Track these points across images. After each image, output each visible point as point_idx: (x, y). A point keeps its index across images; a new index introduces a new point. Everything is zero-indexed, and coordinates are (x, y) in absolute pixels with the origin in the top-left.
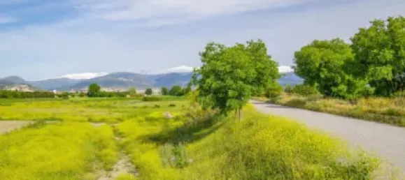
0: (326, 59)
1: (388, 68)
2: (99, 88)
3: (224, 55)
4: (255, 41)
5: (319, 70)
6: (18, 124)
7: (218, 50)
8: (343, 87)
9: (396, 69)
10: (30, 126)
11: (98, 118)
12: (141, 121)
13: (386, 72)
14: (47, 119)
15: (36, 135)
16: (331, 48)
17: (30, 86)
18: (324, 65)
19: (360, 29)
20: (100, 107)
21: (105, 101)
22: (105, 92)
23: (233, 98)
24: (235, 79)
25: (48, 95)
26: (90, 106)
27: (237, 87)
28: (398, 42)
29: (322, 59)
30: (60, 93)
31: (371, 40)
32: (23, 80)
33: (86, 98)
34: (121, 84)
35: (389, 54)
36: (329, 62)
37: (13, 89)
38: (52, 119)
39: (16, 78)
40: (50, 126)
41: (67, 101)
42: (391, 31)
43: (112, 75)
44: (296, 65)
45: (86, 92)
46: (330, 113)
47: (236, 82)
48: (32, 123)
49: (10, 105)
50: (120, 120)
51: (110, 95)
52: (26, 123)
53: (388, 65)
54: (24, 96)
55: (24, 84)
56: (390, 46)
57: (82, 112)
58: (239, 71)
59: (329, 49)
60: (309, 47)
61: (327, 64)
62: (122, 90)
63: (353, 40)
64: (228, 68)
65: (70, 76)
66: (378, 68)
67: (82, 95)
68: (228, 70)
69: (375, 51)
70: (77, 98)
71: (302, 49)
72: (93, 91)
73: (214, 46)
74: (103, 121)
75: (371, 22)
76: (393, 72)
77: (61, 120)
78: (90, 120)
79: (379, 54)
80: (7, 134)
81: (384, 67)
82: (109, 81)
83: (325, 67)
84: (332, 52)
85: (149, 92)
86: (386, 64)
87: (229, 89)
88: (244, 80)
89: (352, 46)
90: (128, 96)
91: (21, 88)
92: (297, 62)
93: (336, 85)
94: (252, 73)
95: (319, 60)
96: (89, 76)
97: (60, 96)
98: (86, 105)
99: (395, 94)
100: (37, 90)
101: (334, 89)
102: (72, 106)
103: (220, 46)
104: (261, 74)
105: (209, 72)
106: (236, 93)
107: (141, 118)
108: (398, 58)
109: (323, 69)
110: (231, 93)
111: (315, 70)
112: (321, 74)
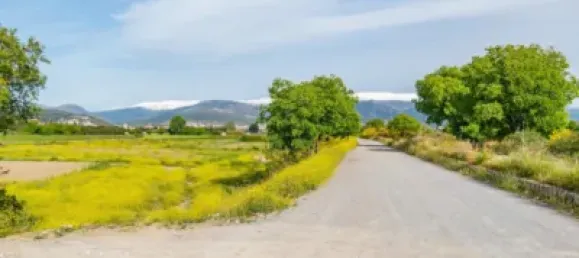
1: (496, 106)
2: (184, 122)
3: (290, 92)
4: (328, 76)
6: (79, 166)
7: (285, 87)
10: (91, 168)
11: (172, 161)
12: (225, 165)
13: (494, 110)
14: (111, 161)
15: (97, 177)
17: (92, 118)
18: (449, 98)
20: (183, 148)
21: (191, 140)
22: (193, 128)
23: (297, 137)
24: (300, 117)
25: (118, 132)
26: (168, 147)
27: (302, 126)
28: (507, 75)
30: (132, 128)
33: (166, 136)
35: (496, 89)
37: (71, 122)
38: (118, 161)
39: (77, 107)
40: (114, 168)
41: (140, 140)
43: (204, 105)
45: (167, 127)
47: (300, 121)
48: (94, 164)
49: (66, 144)
50: (198, 163)
51: (199, 132)
52: (87, 164)
53: (496, 102)
54: (85, 132)
55: (84, 115)
56: (498, 80)
57: (156, 153)
58: (304, 109)
59: (456, 78)
62: (216, 125)
64: (292, 107)
65: (147, 105)
66: (485, 105)
67: (161, 132)
69: (483, 85)
70: (155, 136)
71: (426, 77)
72: (177, 126)
73: (281, 82)
74: (178, 164)
75: (486, 49)
77: (128, 162)
78: (163, 163)
79: (486, 89)
80: (65, 175)
81: (492, 105)
83: (450, 101)
85: (254, 129)
86: (491, 101)
87: (294, 128)
88: (311, 119)
90: (224, 134)
91: (81, 120)
92: (419, 95)
93: (465, 124)
94: (319, 112)
95: (442, 92)
96: (172, 105)
97: (131, 133)
98: (164, 145)
100: (101, 124)
101: (464, 129)
102: (145, 146)
103: (287, 83)
104: (329, 112)
105: (275, 110)
106: (301, 132)
107: (226, 162)
108: (509, 94)
109: (448, 104)
110: (295, 132)
111: (438, 104)
112: (445, 110)
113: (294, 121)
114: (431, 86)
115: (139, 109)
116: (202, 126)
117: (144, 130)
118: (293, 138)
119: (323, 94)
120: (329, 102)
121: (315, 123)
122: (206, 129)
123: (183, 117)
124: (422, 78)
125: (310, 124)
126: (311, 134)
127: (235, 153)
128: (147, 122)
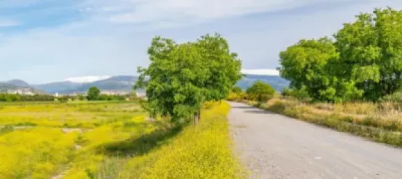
0: (313, 60)
1: (374, 68)
2: (98, 91)
3: (172, 52)
4: (212, 35)
5: (305, 71)
7: (166, 46)
8: (332, 90)
9: (384, 70)
12: (119, 127)
13: (372, 73)
16: (318, 48)
17: (32, 89)
18: (310, 66)
19: (345, 24)
21: (100, 105)
22: (106, 96)
23: (180, 102)
24: (183, 81)
25: (49, 99)
26: (81, 110)
27: (185, 91)
28: (386, 37)
29: (308, 59)
30: (61, 96)
31: (355, 36)
32: (26, 84)
33: (85, 101)
34: (123, 87)
35: (374, 52)
36: (315, 62)
37: (14, 93)
38: (27, 124)
39: (21, 82)
42: (378, 25)
43: (114, 78)
44: (281, 66)
45: (86, 95)
46: (305, 120)
47: (183, 84)
50: (97, 125)
51: (109, 99)
53: (374, 64)
54: (24, 99)
55: (27, 87)
56: (376, 42)
58: (188, 70)
59: (316, 49)
60: (295, 46)
61: (313, 65)
62: (123, 93)
63: (337, 37)
65: (73, 80)
66: (363, 68)
67: (81, 99)
68: (174, 69)
69: (359, 48)
70: (77, 101)
71: (289, 49)
72: (93, 94)
73: (160, 41)
75: (356, 16)
76: (382, 73)
77: (34, 125)
78: (66, 125)
79: (363, 52)
81: (370, 67)
82: (109, 84)
83: (311, 68)
84: (319, 52)
86: (371, 63)
87: (176, 92)
88: (195, 82)
89: (336, 44)
90: (127, 99)
92: (283, 64)
93: (324, 88)
94: (205, 74)
95: (305, 60)
96: (91, 79)
97: (60, 99)
99: (384, 97)
101: (322, 92)
103: (168, 41)
104: (216, 74)
105: (155, 72)
106: (184, 97)
107: (121, 123)
108: (386, 56)
109: (309, 70)
110: (177, 97)
111: (300, 71)
112: (307, 76)
113: (175, 84)
114: (295, 56)
115: (66, 82)
116: (112, 94)
117: (69, 97)
118: (175, 104)
119: (208, 55)
120: (215, 63)
121: (200, 87)
122: (115, 96)
123: (98, 88)
124: (285, 50)
125: (195, 88)
126: (196, 98)
127: (130, 114)
128: (72, 91)
